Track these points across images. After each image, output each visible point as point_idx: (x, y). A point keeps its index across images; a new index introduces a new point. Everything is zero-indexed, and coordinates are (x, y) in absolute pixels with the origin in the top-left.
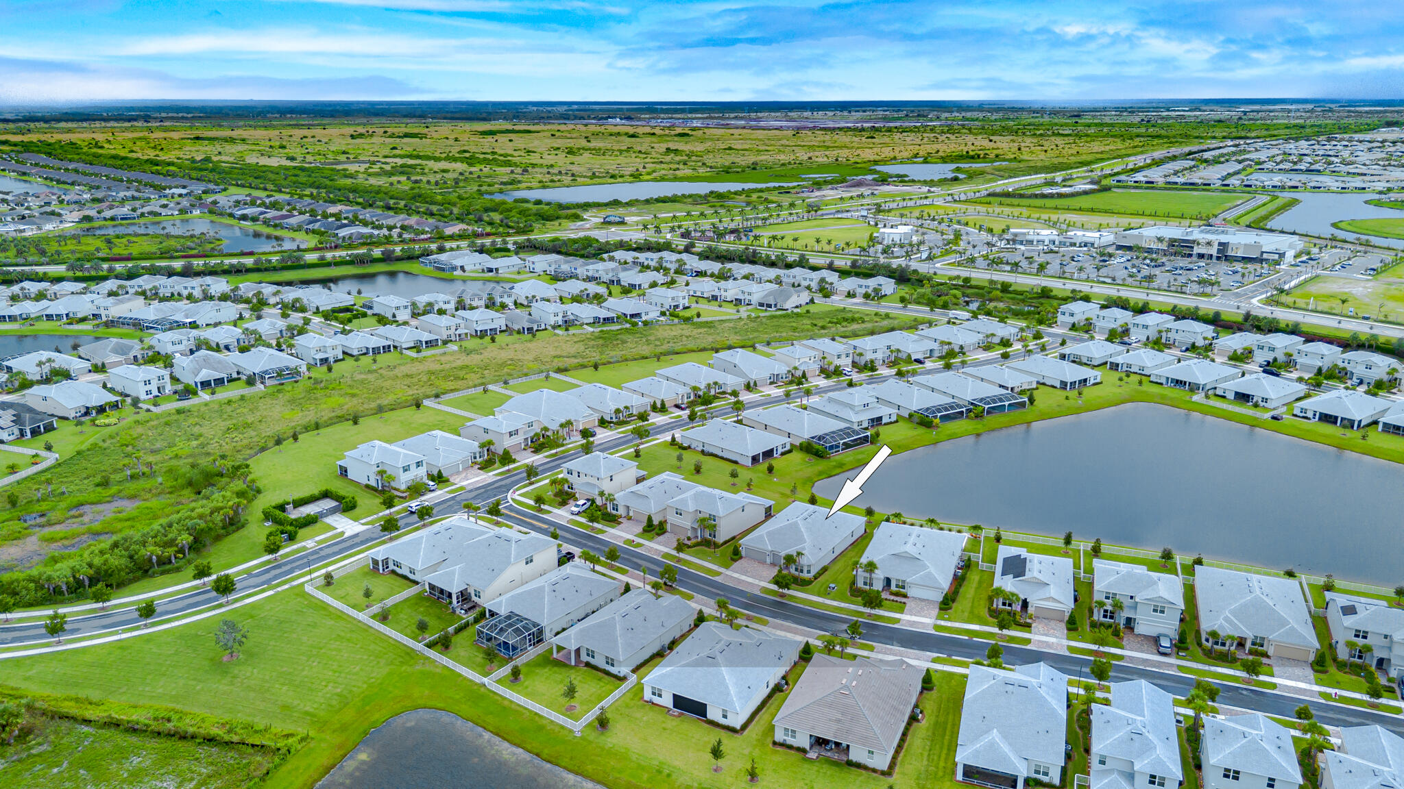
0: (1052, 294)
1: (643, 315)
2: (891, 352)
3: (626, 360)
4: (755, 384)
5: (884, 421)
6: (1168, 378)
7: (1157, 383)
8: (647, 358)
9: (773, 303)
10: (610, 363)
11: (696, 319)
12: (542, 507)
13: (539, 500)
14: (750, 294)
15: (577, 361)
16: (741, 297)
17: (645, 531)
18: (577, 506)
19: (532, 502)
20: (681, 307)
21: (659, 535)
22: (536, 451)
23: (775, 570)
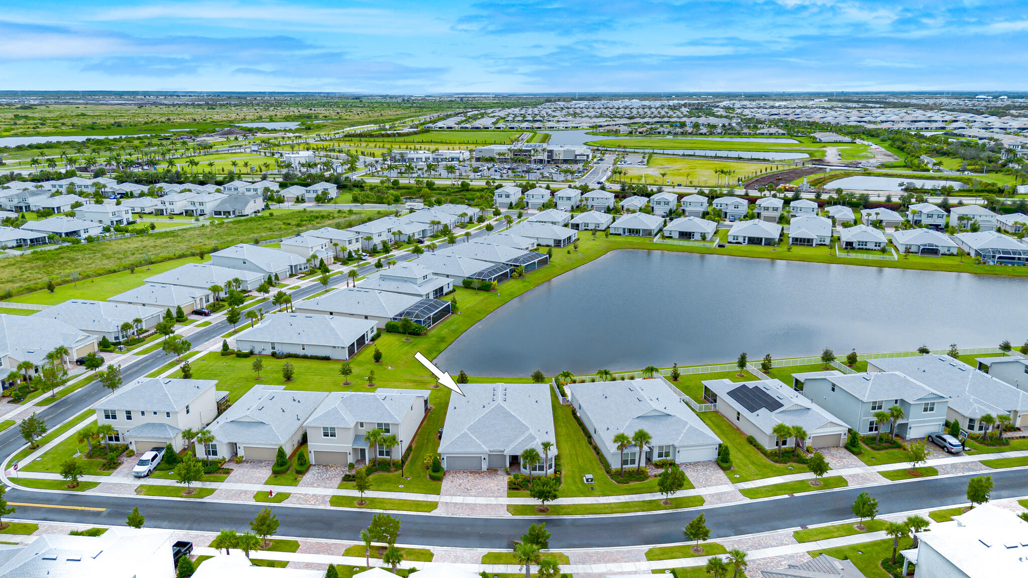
0: (470, 187)
1: (82, 233)
2: (394, 234)
3: (88, 277)
4: (277, 277)
5: (445, 290)
6: (624, 229)
7: (616, 234)
8: (115, 272)
9: (231, 210)
10: (67, 282)
11: (151, 232)
12: (80, 479)
13: (70, 470)
14: (201, 204)
15: (18, 285)
16: (192, 208)
17: (276, 473)
18: (142, 463)
19: (59, 477)
20: (125, 223)
21: (301, 473)
22: (17, 400)
23: (502, 477)
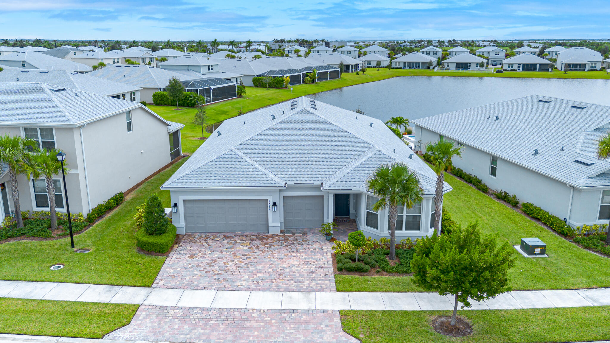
6: (405, 63)
23: (316, 246)
